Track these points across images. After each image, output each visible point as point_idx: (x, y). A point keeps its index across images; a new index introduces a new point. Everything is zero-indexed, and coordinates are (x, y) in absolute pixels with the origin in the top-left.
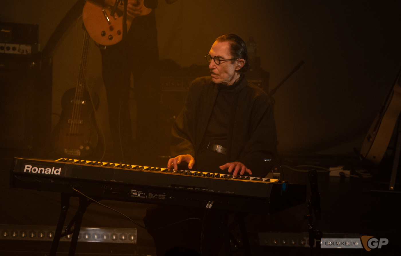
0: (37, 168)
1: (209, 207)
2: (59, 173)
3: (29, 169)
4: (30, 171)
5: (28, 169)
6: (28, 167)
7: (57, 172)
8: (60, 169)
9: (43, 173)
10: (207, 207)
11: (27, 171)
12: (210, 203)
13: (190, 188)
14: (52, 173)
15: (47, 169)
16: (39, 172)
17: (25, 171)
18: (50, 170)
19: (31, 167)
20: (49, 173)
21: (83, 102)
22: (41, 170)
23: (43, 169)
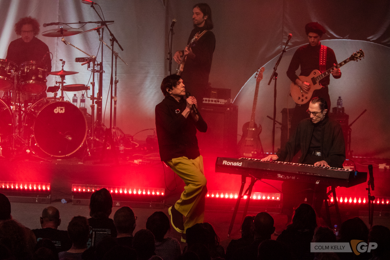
0: (229, 163)
1: (318, 184)
2: (241, 165)
3: (226, 163)
4: (226, 164)
5: (225, 163)
6: (225, 162)
7: (240, 164)
8: (241, 163)
9: (232, 165)
10: (316, 183)
11: (224, 164)
12: (318, 181)
13: (308, 174)
14: (237, 165)
15: (234, 163)
16: (230, 165)
17: (223, 164)
18: (236, 163)
19: (226, 162)
20: (236, 165)
21: (253, 129)
22: (232, 164)
23: (233, 163)
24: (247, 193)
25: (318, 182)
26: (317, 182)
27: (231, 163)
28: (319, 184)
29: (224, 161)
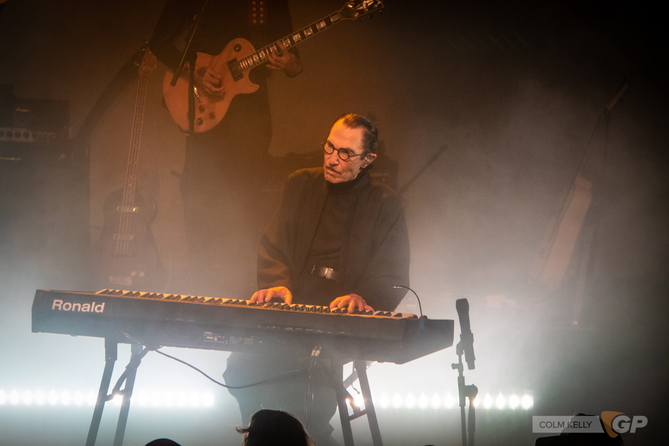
0: (70, 304)
2: (102, 311)
3: (60, 306)
4: (60, 309)
5: (57, 305)
6: (57, 303)
7: (99, 308)
8: (103, 304)
9: (79, 310)
11: (57, 308)
12: (318, 349)
13: (288, 329)
14: (92, 311)
15: (84, 305)
17: (53, 308)
18: (89, 305)
19: (61, 302)
20: (88, 310)
21: (134, 210)
22: (77, 307)
23: (79, 305)
24: (123, 387)
25: (318, 352)
26: (314, 351)
27: (75, 305)
28: (320, 355)
29: (55, 301)
